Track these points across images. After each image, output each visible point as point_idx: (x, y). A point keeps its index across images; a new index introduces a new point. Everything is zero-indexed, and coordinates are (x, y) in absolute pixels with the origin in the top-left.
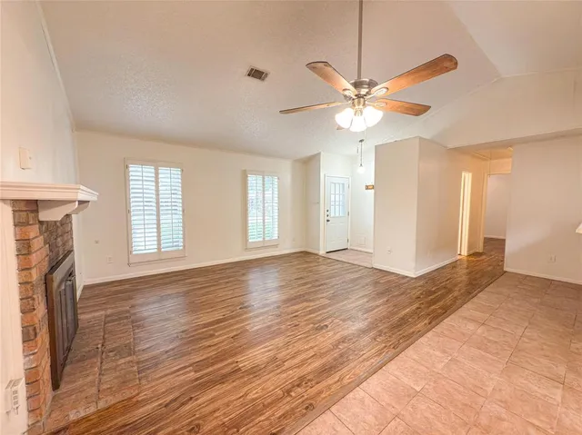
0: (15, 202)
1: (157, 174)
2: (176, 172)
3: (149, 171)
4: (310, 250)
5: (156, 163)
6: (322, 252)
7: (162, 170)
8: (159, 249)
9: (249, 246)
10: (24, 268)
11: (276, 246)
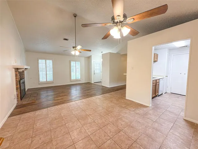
0: (15, 68)
1: (46, 62)
2: (51, 61)
3: (44, 61)
4: (90, 82)
5: (46, 59)
6: (93, 82)
7: (47, 61)
8: (47, 80)
9: (72, 81)
10: (16, 78)
11: (80, 81)
